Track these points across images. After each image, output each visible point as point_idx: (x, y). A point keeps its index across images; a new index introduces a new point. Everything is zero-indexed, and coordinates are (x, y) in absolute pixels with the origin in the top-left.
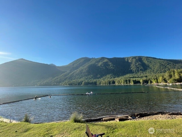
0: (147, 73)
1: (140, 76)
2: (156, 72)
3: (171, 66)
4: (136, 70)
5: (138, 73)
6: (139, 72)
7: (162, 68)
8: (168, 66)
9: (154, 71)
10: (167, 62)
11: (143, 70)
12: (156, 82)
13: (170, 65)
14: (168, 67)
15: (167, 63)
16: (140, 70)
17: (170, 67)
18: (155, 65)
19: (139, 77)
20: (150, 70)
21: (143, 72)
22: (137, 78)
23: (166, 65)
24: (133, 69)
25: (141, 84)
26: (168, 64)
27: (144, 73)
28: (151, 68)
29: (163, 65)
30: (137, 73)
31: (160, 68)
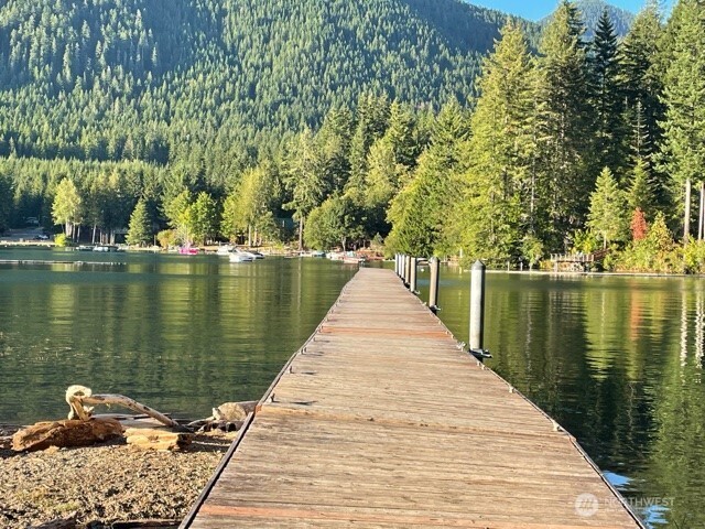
0: (179, 107)
1: (87, 141)
2: (275, 106)
3: (411, 64)
4: (62, 43)
5: (79, 94)
6: (88, 86)
7: (332, 69)
8: (390, 59)
9: (252, 95)
10: (393, 18)
11: (148, 65)
12: (196, 230)
13: (406, 57)
14: (386, 75)
15: (390, 28)
16: (111, 59)
17: (403, 71)
18: (280, 27)
19: (79, 154)
20: (221, 72)
21: (137, 92)
22: (51, 153)
23: (372, 47)
24: (27, 29)
25: (59, 240)
26: (393, 42)
27: (146, 99)
28: (232, 56)
29: (349, 35)
30: (69, 88)
31: (320, 70)
